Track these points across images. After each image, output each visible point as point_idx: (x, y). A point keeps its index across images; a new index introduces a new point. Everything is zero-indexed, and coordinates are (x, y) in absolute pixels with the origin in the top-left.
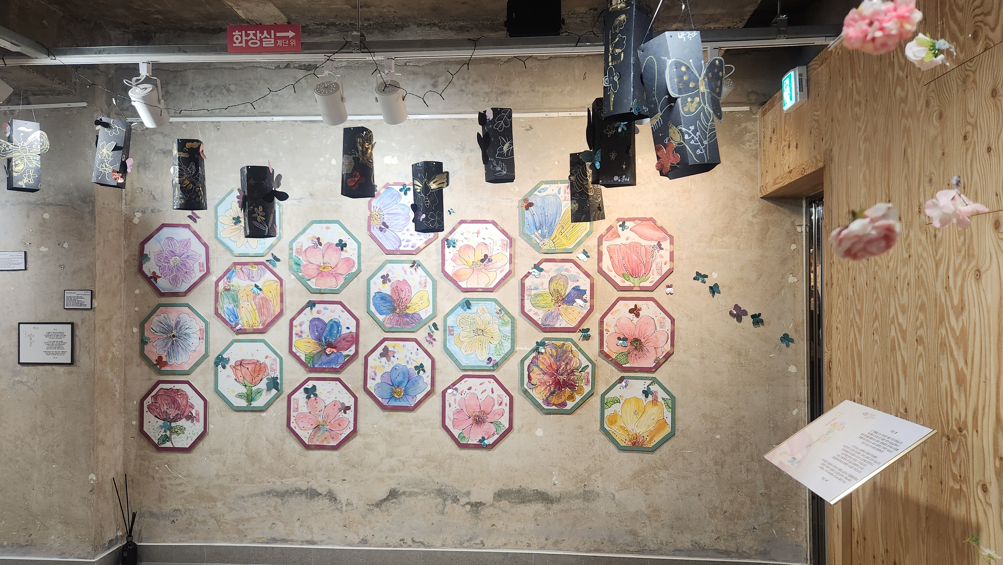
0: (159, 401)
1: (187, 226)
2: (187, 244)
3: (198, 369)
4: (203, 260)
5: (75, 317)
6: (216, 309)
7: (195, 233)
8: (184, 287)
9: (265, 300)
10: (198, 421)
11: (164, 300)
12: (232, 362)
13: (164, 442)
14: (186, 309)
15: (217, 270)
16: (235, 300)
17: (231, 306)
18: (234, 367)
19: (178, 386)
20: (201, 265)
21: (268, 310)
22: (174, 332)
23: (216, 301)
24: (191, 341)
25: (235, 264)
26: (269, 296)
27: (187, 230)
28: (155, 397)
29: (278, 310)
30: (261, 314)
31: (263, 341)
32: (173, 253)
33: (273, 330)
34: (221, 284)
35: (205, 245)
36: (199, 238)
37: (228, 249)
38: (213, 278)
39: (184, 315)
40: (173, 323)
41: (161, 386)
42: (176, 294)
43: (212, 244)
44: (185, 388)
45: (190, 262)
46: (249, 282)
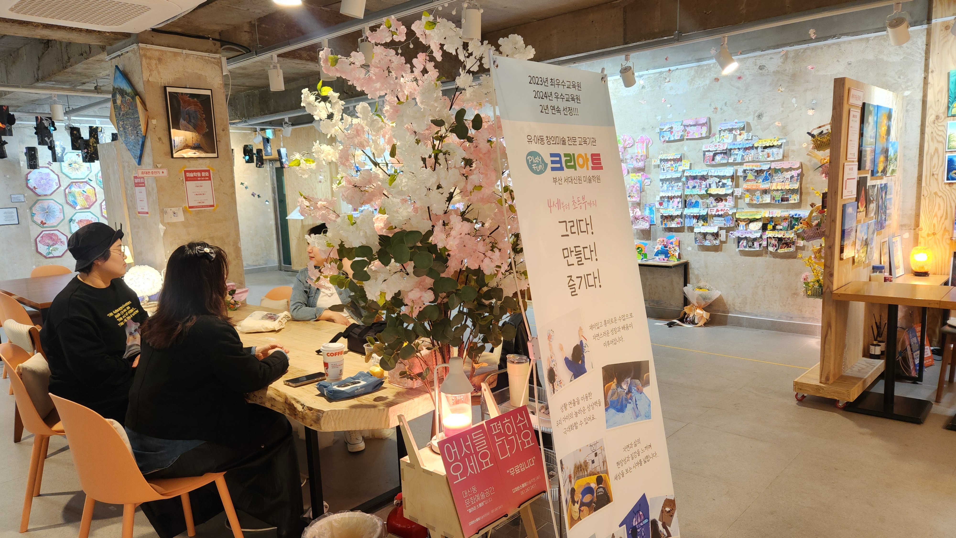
0: (44, 238)
1: (48, 167)
2: (48, 175)
3: (61, 225)
4: (57, 181)
5: (17, 205)
6: (66, 201)
7: (51, 170)
8: (49, 192)
9: (88, 196)
10: (64, 244)
11: (40, 198)
12: (77, 221)
13: (49, 254)
14: (52, 201)
15: (64, 184)
16: (74, 196)
17: (73, 199)
18: (78, 223)
19: (52, 232)
20: (56, 183)
21: (90, 200)
22: (47, 211)
23: (66, 197)
24: (56, 214)
25: (72, 182)
26: (90, 195)
27: (48, 169)
28: (42, 237)
29: (94, 200)
30: (87, 201)
31: (90, 212)
32: (42, 178)
33: (92, 207)
34: (67, 191)
35: (57, 175)
36: (54, 172)
37: (67, 176)
38: (62, 188)
39: (52, 204)
40: (46, 207)
41: (44, 232)
42: (45, 195)
43: (60, 174)
44: (56, 232)
45: (51, 182)
46: (79, 189)
